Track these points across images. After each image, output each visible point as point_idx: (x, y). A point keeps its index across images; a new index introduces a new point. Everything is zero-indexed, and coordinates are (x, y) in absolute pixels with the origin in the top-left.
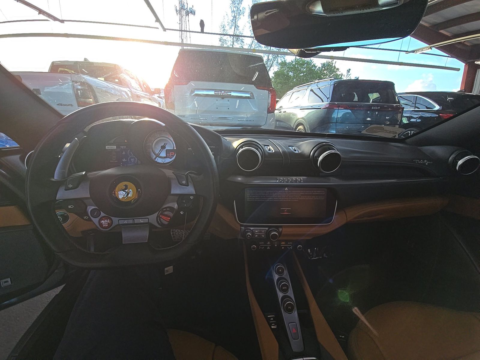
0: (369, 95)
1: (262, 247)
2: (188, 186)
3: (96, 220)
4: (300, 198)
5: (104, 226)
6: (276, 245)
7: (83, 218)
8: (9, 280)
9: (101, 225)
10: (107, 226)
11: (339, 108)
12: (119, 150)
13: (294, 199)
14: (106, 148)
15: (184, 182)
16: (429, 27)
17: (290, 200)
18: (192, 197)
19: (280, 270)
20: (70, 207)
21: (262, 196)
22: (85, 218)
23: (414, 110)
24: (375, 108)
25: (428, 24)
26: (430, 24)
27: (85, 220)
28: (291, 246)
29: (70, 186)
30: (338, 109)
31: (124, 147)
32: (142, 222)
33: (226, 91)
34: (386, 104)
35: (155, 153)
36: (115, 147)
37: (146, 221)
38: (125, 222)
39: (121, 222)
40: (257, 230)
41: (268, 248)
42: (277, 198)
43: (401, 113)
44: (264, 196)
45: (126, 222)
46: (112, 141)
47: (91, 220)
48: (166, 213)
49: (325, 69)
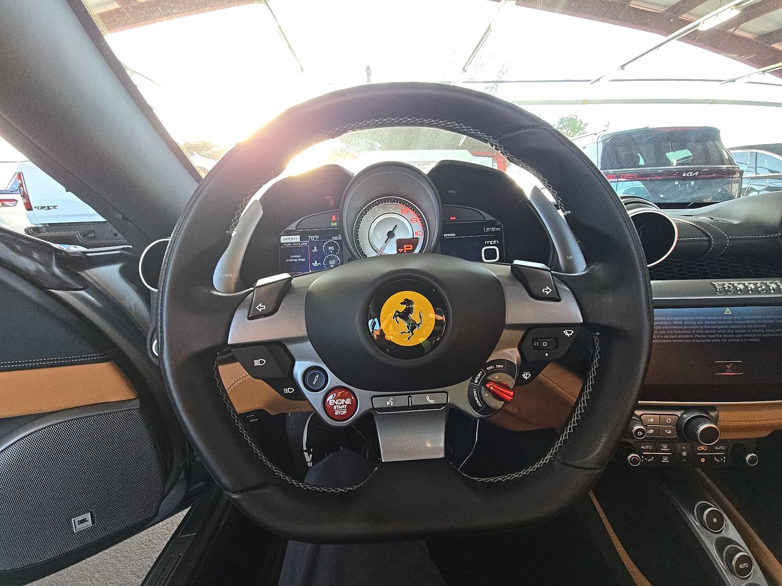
0: (668, 154)
1: (649, 456)
2: (559, 300)
3: (315, 399)
4: (765, 333)
5: (336, 413)
6: (684, 454)
7: (281, 392)
8: (88, 516)
9: (329, 411)
10: (344, 413)
11: (619, 180)
12: (306, 244)
13: (748, 336)
14: (282, 241)
15: (547, 291)
16: (755, 39)
17: (740, 338)
18: (569, 332)
19: (715, 520)
20: (257, 363)
21: (663, 330)
22: (287, 391)
23: (754, 176)
24: (689, 174)
25: (751, 35)
26: (755, 34)
27: (287, 396)
28: (722, 456)
29: (259, 308)
30: (618, 182)
31: (315, 238)
32: (432, 402)
33: (421, 164)
34: (707, 166)
35: (375, 247)
36: (297, 239)
37: (441, 399)
38: (388, 403)
39: (379, 403)
40: (651, 417)
41: (665, 460)
42: (704, 334)
43: (738, 182)
44: (669, 330)
45: (390, 402)
46: (292, 227)
47: (303, 398)
48: (497, 377)
49: (564, 126)
